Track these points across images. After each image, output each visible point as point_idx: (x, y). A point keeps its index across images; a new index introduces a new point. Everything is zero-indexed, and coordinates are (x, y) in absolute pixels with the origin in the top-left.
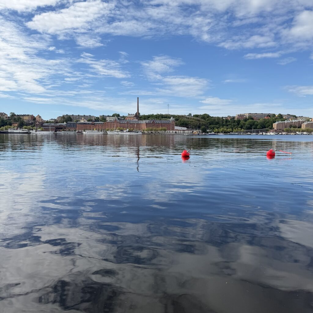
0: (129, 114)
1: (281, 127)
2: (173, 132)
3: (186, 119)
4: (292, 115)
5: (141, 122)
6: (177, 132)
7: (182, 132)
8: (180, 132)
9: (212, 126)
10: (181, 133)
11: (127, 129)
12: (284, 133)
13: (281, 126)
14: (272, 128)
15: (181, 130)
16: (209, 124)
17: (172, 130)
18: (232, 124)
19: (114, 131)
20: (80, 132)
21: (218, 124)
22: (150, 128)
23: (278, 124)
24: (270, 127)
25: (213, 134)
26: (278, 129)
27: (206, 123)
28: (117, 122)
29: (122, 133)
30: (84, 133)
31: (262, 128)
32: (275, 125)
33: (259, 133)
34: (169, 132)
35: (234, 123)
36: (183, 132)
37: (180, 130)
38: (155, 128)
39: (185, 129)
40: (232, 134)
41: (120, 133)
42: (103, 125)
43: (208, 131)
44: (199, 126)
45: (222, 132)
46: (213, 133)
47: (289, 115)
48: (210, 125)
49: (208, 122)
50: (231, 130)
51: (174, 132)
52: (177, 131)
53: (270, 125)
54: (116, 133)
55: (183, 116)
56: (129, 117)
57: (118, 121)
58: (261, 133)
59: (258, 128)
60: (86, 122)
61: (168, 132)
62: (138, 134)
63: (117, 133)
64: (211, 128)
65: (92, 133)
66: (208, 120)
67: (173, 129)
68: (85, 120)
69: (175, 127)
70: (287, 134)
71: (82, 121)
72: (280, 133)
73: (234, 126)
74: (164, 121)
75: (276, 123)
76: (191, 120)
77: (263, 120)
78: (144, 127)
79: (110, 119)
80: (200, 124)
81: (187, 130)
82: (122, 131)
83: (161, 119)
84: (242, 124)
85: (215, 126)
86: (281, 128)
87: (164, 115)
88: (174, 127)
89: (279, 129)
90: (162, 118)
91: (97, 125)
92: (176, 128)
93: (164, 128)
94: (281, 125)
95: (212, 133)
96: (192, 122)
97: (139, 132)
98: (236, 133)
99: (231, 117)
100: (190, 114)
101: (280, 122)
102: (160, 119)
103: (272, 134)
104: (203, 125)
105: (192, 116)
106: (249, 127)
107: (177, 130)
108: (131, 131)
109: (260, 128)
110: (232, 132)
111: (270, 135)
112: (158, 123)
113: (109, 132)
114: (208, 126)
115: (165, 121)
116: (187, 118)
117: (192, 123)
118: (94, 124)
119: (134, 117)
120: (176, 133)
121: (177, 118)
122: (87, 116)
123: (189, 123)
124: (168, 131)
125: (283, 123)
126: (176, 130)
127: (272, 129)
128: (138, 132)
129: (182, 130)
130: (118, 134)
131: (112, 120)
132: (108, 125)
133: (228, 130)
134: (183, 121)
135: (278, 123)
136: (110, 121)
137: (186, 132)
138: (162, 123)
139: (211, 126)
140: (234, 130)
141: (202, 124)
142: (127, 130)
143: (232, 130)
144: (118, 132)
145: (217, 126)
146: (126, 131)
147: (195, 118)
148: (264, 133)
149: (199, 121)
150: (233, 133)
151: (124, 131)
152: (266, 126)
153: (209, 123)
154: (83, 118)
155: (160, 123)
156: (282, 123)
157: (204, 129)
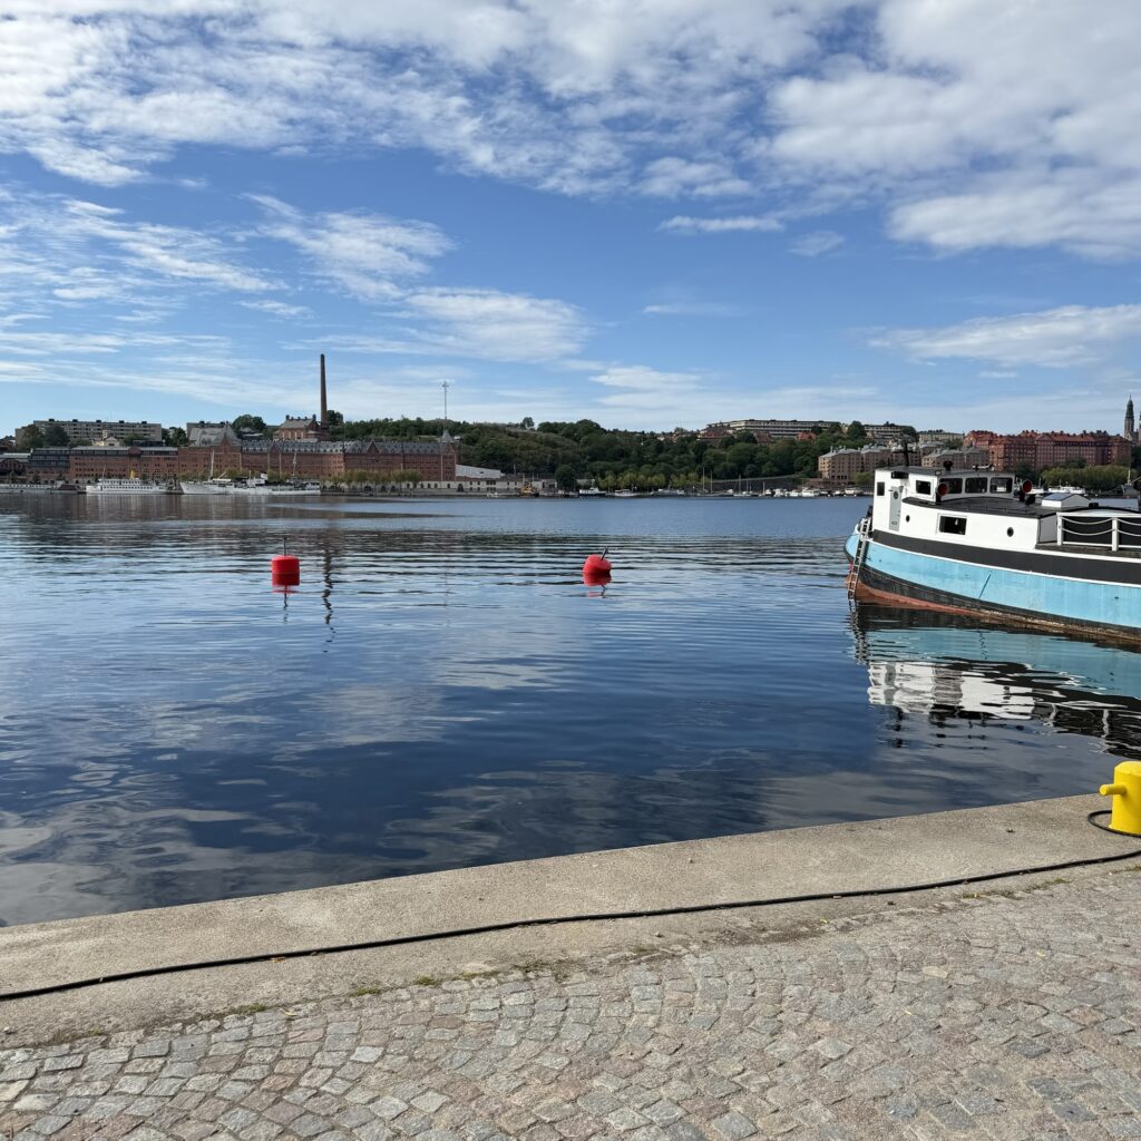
0: (287, 417)
1: (846, 469)
2: (449, 486)
3: (505, 439)
4: (901, 427)
5: (328, 450)
6: (466, 485)
7: (484, 485)
8: (475, 486)
9: (599, 465)
10: (479, 489)
11: (262, 476)
12: (851, 492)
13: (846, 465)
14: (814, 472)
15: (479, 481)
16: (588, 457)
17: (446, 479)
18: (676, 459)
19: (209, 481)
20: (72, 488)
21: (624, 459)
22: (357, 471)
23: (833, 458)
24: (808, 468)
25: (596, 495)
26: (836, 474)
27: (580, 453)
28: (233, 449)
29: (240, 491)
30: (89, 489)
31: (777, 475)
32: (824, 462)
33: (761, 490)
34: (433, 486)
35: (682, 456)
36: (490, 486)
37: (476, 479)
38: (376, 472)
39: (497, 474)
40: (663, 496)
41: (232, 490)
42: (174, 459)
43: (581, 482)
44: (551, 464)
45: (628, 487)
46: (596, 491)
47: (893, 425)
48: (592, 460)
49: (586, 448)
50: (661, 478)
51: (454, 485)
52: (463, 483)
53: (807, 463)
54: (217, 489)
55: (496, 428)
56: (289, 430)
57: (237, 443)
58: (768, 492)
59: (764, 472)
60: (118, 446)
61: (429, 486)
62: (307, 492)
63: (222, 490)
64: (594, 474)
65: (121, 491)
66: (586, 443)
67: (450, 476)
68: (112, 438)
69: (457, 466)
70: (859, 495)
71: (102, 444)
72: (838, 492)
73: (682, 464)
74: (419, 445)
75: (830, 455)
76: (525, 443)
77: (787, 446)
78: (339, 468)
79: (206, 437)
80: (555, 456)
81: (502, 479)
82: (239, 480)
83: (414, 437)
84: (710, 458)
85: (609, 464)
86: (846, 473)
87: (429, 423)
88: (454, 469)
89: (839, 477)
90: (420, 433)
91: (149, 459)
92: (461, 470)
93: (410, 471)
94: (846, 461)
95: (589, 492)
96: (529, 448)
97: (309, 486)
98: (678, 492)
99: (687, 432)
100: (528, 421)
101: (842, 451)
102: (411, 439)
103: (806, 493)
104: (565, 460)
105: (536, 427)
106: (732, 469)
107: (466, 479)
108: (275, 484)
109: (771, 474)
110: (665, 487)
111: (800, 497)
112: (390, 451)
113: (186, 488)
114: (584, 466)
115: (425, 445)
116: (510, 434)
117: (525, 453)
118: (138, 456)
119: (307, 429)
120: (460, 489)
121: (473, 434)
122: (133, 425)
123: (517, 451)
124: (432, 483)
125: (853, 453)
126: (460, 478)
127: (816, 477)
128: (303, 487)
129: (481, 479)
130: (226, 494)
131: (213, 438)
132: (195, 460)
133: (653, 480)
134: (491, 446)
135: (834, 454)
136: (204, 442)
137: (499, 485)
138: (407, 451)
139: (593, 464)
140: (676, 480)
141: (564, 457)
142: (259, 477)
143: (668, 479)
144: (223, 485)
145: (619, 465)
146: (255, 481)
147: (544, 435)
148: (778, 492)
149: (554, 445)
150: (667, 492)
151: (249, 482)
152: (795, 465)
153: (590, 453)
154: (105, 433)
155: (398, 451)
156: (849, 455)
157: (565, 475)
